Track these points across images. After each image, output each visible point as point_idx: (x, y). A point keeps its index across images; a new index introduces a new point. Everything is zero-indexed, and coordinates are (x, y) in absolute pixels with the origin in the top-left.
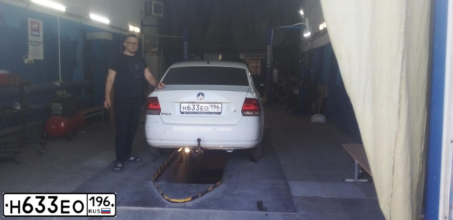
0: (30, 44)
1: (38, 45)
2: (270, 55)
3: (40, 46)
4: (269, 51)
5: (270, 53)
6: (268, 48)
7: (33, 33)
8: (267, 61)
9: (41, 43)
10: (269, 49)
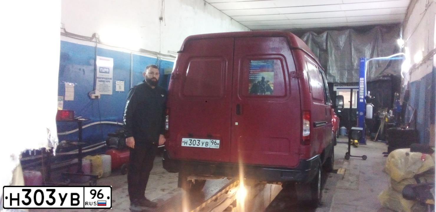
0: (98, 80)
1: (107, 82)
2: (363, 88)
3: (109, 81)
4: (362, 84)
5: (363, 86)
6: (361, 80)
7: (102, 70)
8: (360, 94)
9: (111, 79)
10: (362, 82)
